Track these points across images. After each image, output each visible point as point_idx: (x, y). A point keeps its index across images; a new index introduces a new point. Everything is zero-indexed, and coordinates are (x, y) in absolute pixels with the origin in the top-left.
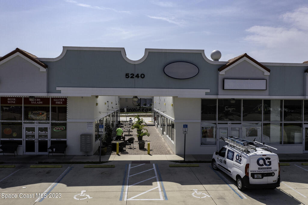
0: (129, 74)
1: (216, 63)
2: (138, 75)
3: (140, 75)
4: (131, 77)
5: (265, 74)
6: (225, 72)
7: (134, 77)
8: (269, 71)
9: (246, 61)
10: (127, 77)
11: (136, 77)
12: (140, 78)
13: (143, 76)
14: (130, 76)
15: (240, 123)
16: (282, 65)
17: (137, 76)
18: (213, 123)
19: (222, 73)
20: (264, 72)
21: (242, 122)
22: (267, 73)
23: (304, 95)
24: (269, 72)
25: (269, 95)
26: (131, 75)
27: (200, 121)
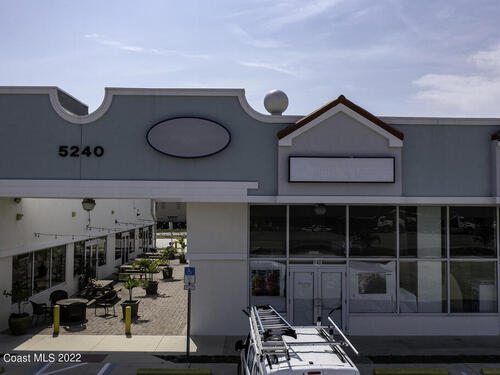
0: (66, 147)
1: (277, 119)
2: (88, 148)
3: (92, 150)
4: (73, 155)
5: (391, 145)
6: (293, 140)
7: (78, 153)
8: (400, 136)
9: (345, 114)
10: (63, 153)
11: (83, 153)
12: (93, 155)
13: (99, 151)
14: (70, 152)
15: (345, 263)
16: (435, 123)
17: (87, 152)
18: (278, 261)
19: (286, 142)
20: (388, 140)
21: (348, 259)
22: (396, 142)
23: (492, 194)
24: (402, 139)
25: (403, 195)
26: (72, 148)
27: (245, 256)
